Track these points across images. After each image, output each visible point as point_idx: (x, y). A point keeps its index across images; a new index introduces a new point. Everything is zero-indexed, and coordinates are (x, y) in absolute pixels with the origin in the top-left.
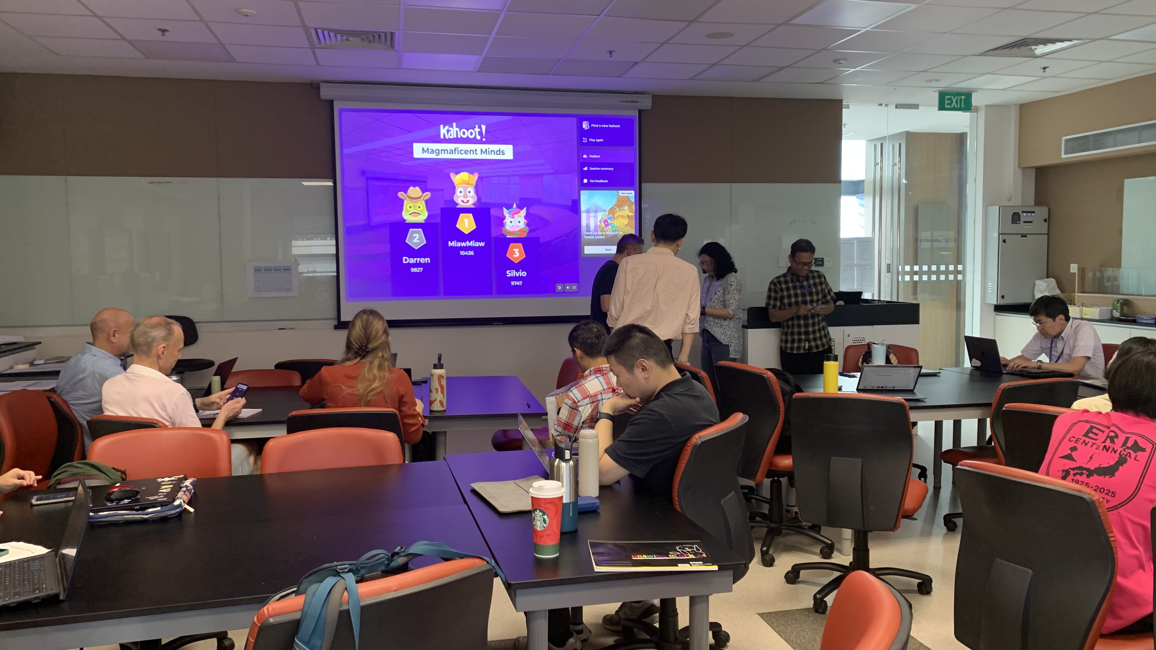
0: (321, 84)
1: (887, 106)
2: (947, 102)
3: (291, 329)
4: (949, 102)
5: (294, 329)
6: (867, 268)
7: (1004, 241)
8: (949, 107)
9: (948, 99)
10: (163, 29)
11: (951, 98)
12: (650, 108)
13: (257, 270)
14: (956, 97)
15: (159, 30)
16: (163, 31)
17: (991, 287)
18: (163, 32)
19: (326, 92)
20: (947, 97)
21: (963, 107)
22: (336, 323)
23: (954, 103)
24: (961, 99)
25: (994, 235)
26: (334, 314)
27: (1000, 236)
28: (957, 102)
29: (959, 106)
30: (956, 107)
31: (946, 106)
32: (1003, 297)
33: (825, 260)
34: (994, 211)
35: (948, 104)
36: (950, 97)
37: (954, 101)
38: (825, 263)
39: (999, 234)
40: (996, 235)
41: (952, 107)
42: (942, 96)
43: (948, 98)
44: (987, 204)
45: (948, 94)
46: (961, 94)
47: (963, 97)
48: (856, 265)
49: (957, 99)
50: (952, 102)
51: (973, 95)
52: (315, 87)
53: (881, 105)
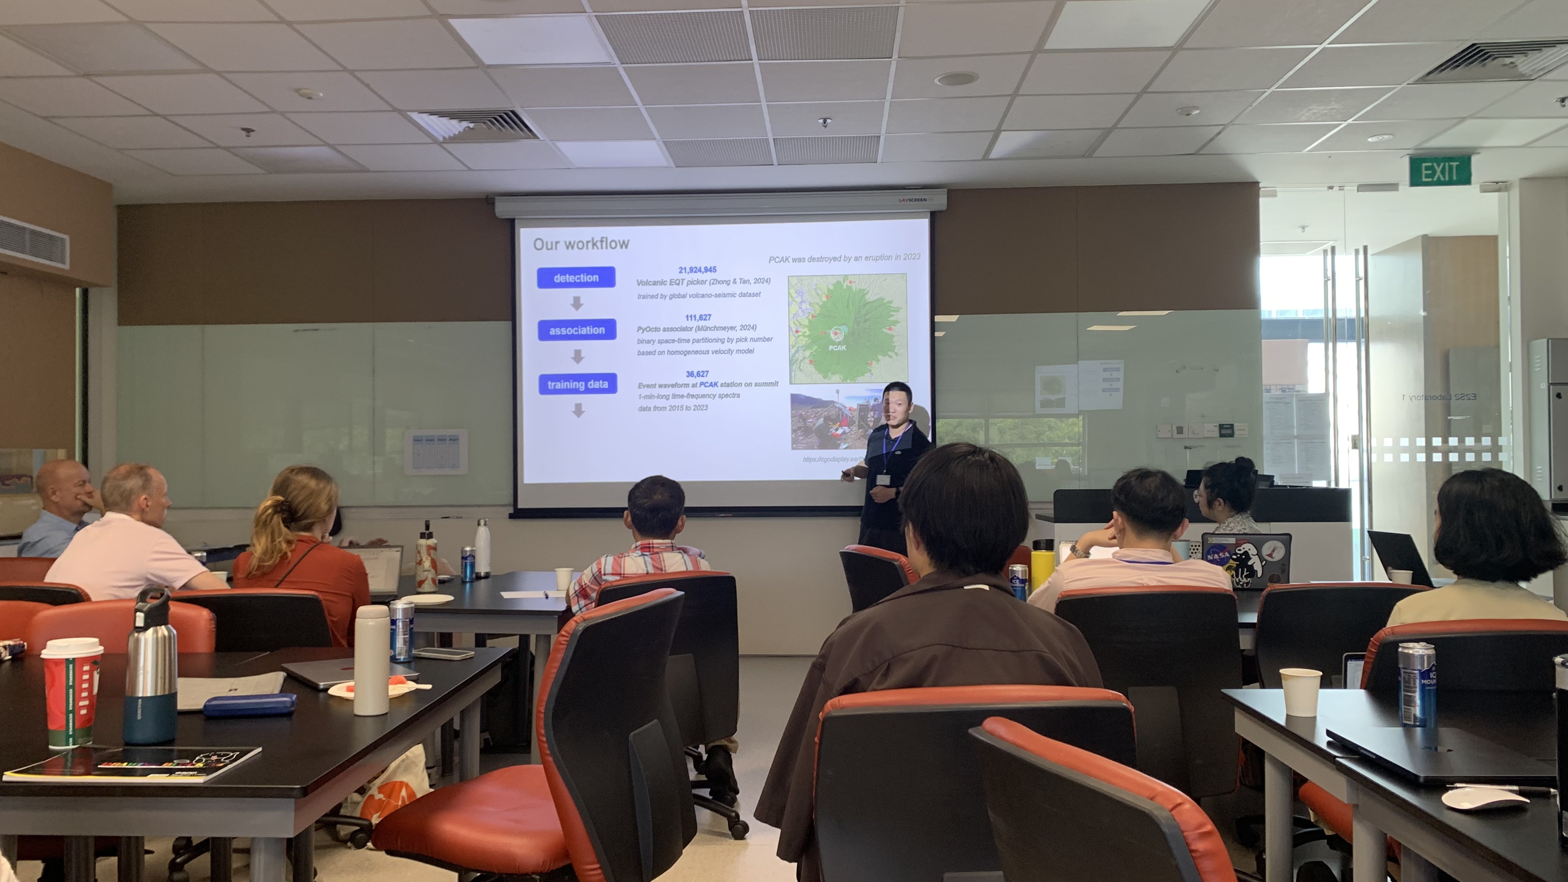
0: (496, 198)
1: (1344, 189)
2: (1424, 172)
3: (457, 518)
4: (1430, 172)
5: (461, 518)
6: (1313, 441)
7: (1559, 396)
8: (1430, 180)
9: (1427, 168)
10: (248, 129)
11: (1433, 165)
12: (945, 208)
13: (417, 440)
14: (1442, 164)
15: (244, 129)
17: (1540, 471)
18: (248, 132)
19: (503, 209)
20: (1424, 165)
21: (1455, 178)
22: (512, 511)
23: (1438, 173)
24: (1451, 167)
26: (511, 500)
27: (1551, 387)
28: (1443, 172)
29: (1447, 178)
30: (1442, 179)
31: (1424, 180)
32: (1560, 488)
33: (1236, 428)
34: (1541, 346)
35: (1427, 176)
36: (1430, 164)
37: (1439, 170)
38: (1236, 432)
39: (1550, 385)
40: (1544, 386)
41: (1435, 179)
42: (1416, 163)
44: (1528, 338)
45: (1425, 160)
46: (1451, 159)
47: (1455, 164)
48: (1296, 437)
49: (1444, 166)
50: (1434, 172)
51: (1474, 159)
52: (488, 201)
53: (1331, 188)
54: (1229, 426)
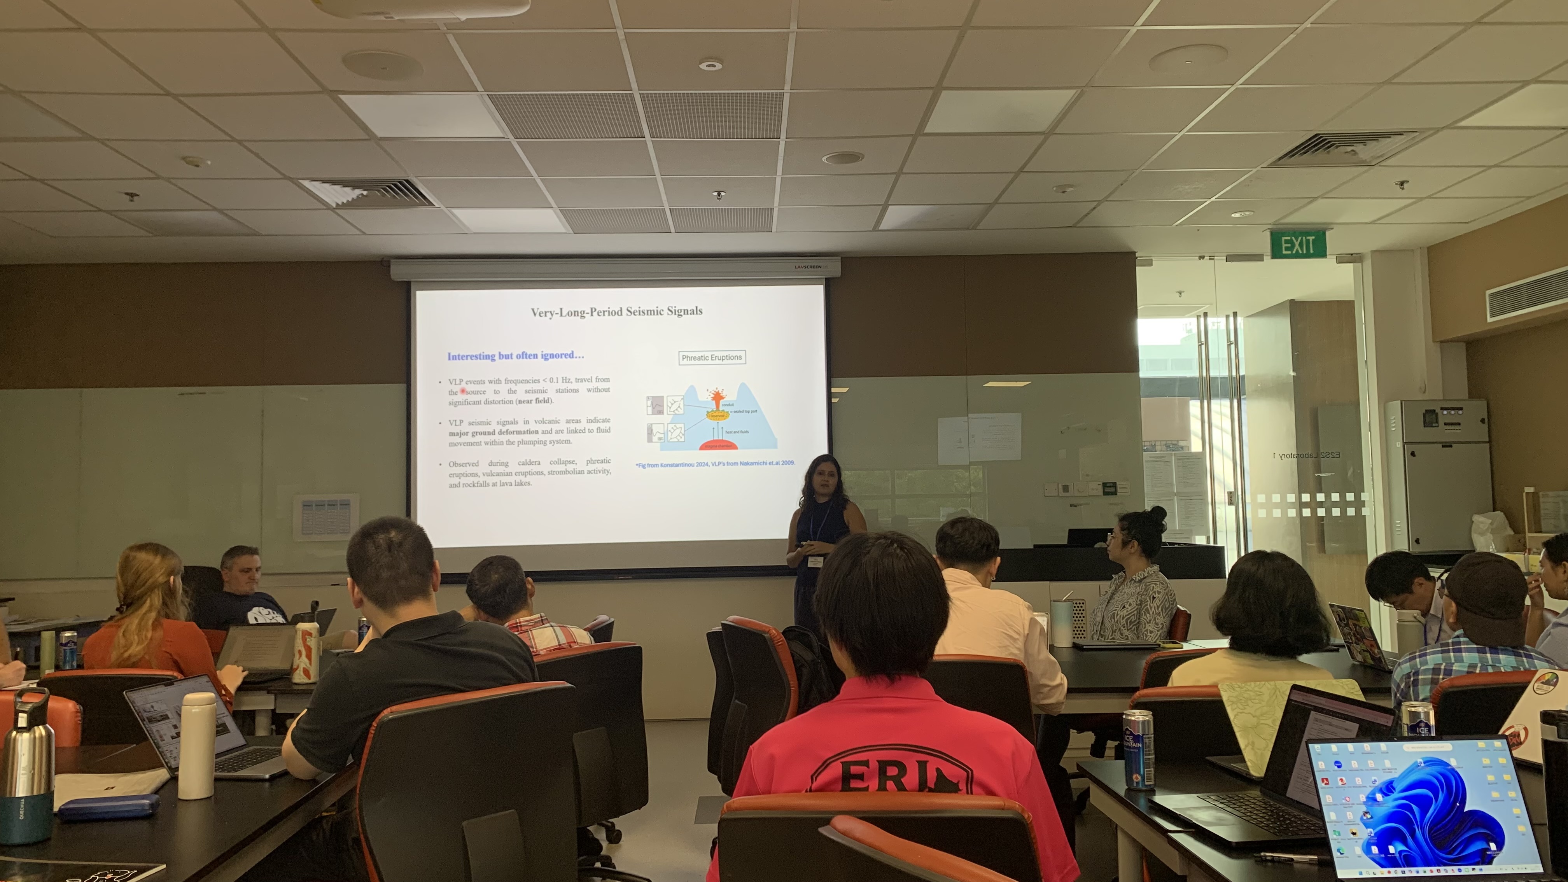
0: (392, 261)
1: (1213, 259)
2: (1284, 246)
4: (1289, 245)
6: (1192, 498)
7: (1413, 454)
8: (1289, 252)
9: (1287, 242)
10: (132, 193)
11: (1292, 239)
12: (839, 275)
13: (307, 505)
14: (1300, 238)
15: (127, 194)
16: (132, 195)
17: (1399, 525)
18: (132, 197)
19: (398, 272)
20: (1284, 238)
21: (1312, 252)
23: (1297, 247)
24: (1308, 241)
25: (1397, 446)
27: (1406, 445)
28: (1301, 245)
29: (1305, 252)
30: (1300, 252)
31: (1284, 252)
32: (1417, 541)
33: (1118, 486)
34: (1395, 406)
35: (1287, 249)
36: (1289, 238)
37: (1297, 244)
38: (1119, 490)
39: (1404, 443)
40: (1399, 445)
41: (1294, 252)
42: (1276, 237)
43: (1285, 240)
44: (1384, 400)
45: (1284, 234)
46: (1307, 233)
47: (1311, 238)
48: (1176, 495)
49: (1302, 239)
50: (1293, 246)
51: (1328, 233)
52: (383, 263)
53: (1202, 258)
54: (1112, 485)
